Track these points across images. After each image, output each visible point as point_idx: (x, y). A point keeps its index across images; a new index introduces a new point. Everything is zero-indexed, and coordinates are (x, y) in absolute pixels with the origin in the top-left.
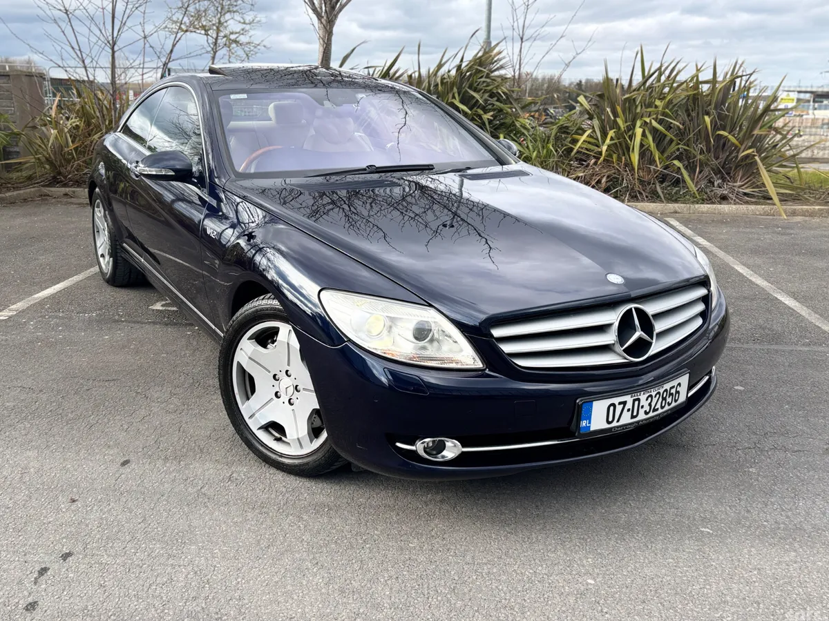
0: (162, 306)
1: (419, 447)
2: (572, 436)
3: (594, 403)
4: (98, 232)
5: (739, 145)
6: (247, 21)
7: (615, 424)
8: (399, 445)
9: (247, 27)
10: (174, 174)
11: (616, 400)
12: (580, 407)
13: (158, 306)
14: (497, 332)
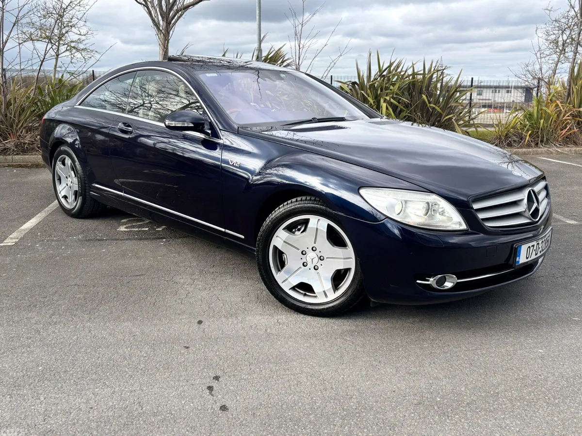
0: (126, 228)
1: (432, 281)
2: (511, 267)
3: (522, 246)
4: (60, 179)
5: (442, 113)
6: (82, 34)
7: (529, 259)
8: (418, 281)
9: (83, 38)
10: (193, 125)
11: (530, 244)
12: (516, 249)
13: (122, 229)
14: (476, 206)
